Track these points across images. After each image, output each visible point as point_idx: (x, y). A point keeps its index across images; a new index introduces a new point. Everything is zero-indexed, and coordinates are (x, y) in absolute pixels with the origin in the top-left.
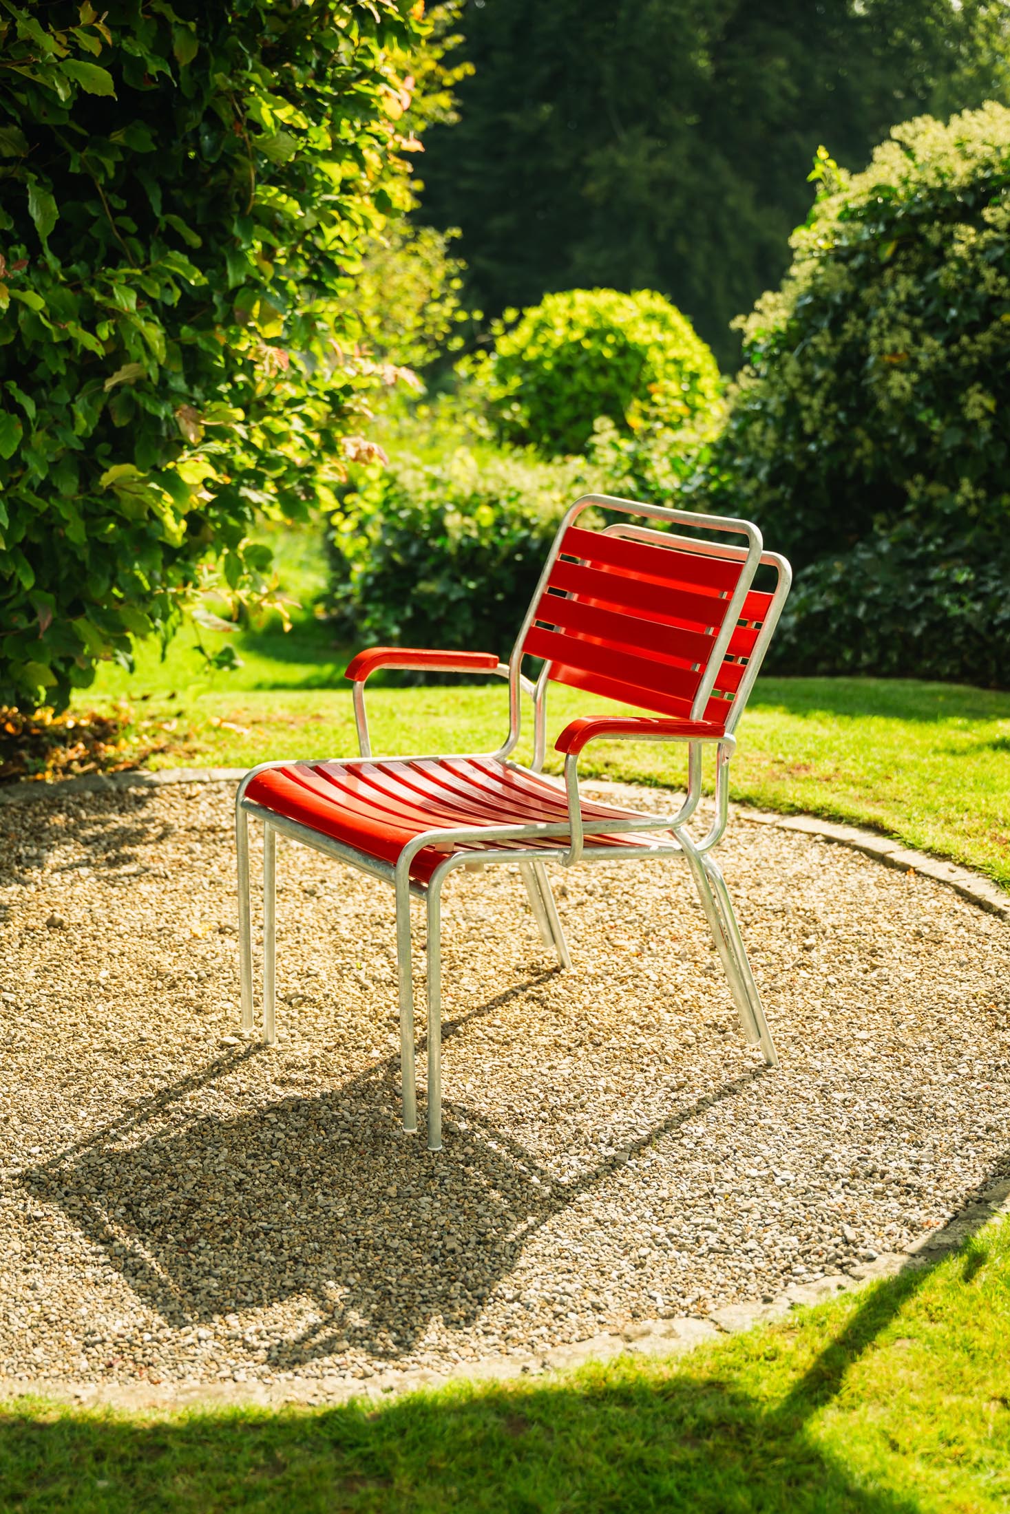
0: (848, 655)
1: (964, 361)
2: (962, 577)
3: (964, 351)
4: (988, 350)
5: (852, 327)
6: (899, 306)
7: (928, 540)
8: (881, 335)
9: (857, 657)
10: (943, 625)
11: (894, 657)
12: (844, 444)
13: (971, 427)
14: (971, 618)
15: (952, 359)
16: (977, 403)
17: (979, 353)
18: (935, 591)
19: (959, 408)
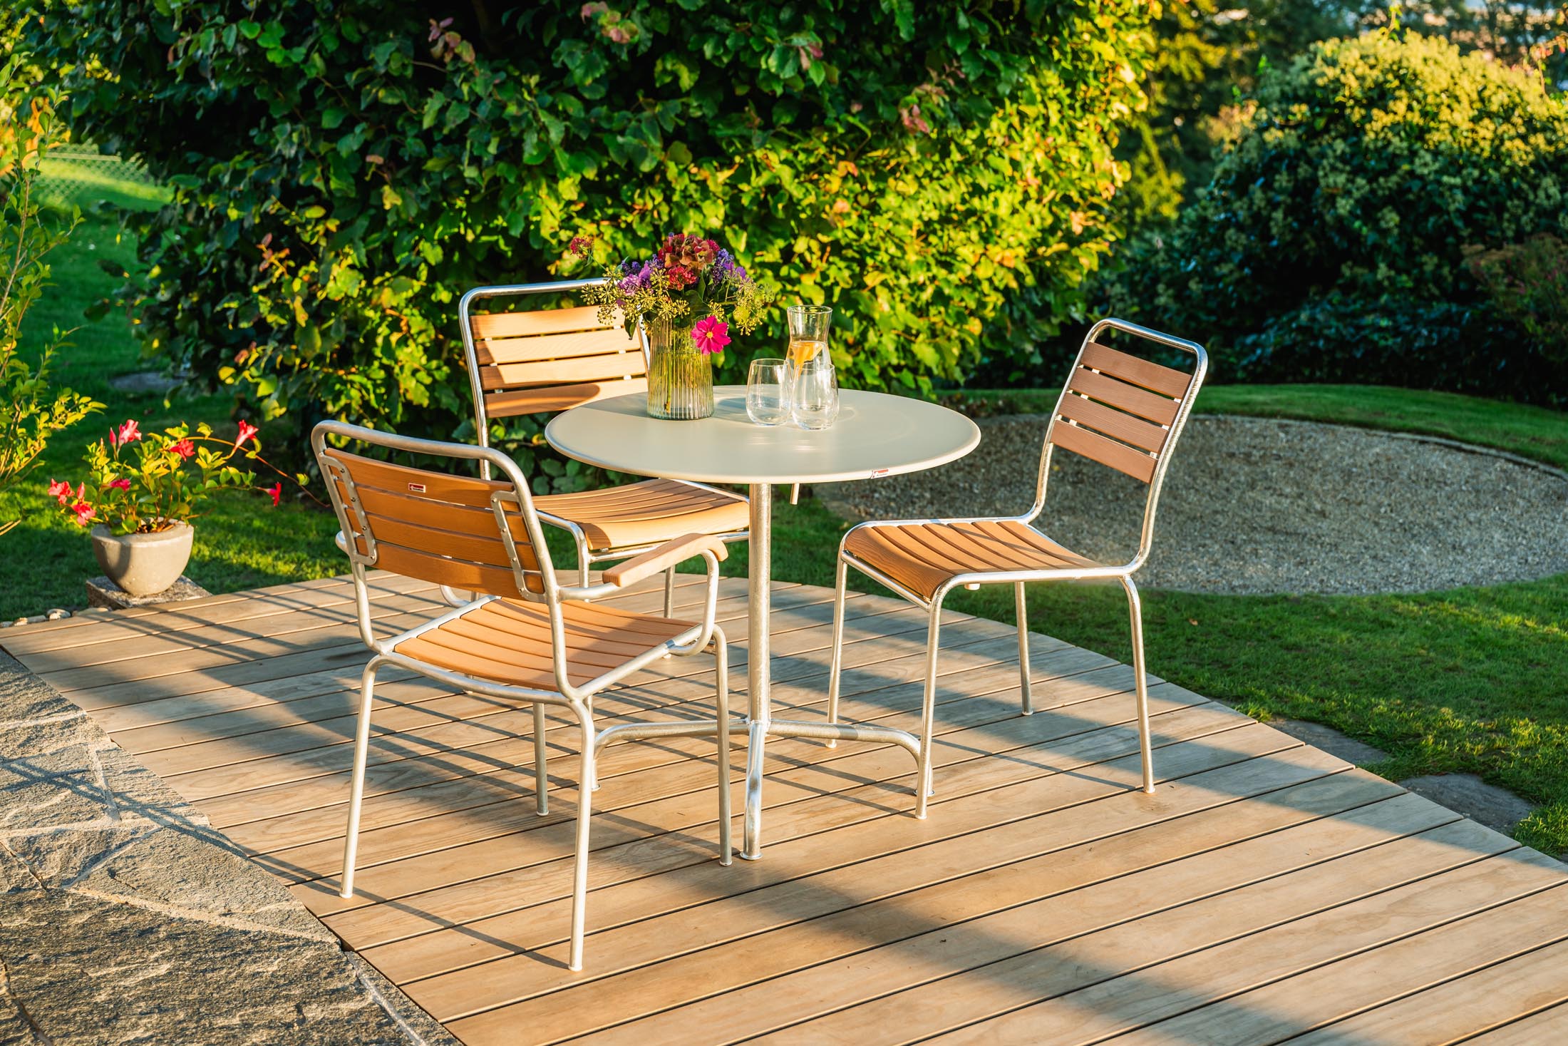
0: (1307, 372)
1: (1380, 193)
2: (1384, 323)
3: (1380, 187)
4: (1395, 187)
5: (1303, 170)
6: (1336, 158)
7: (1354, 302)
8: (1326, 175)
9: (1313, 373)
10: (1374, 351)
11: (1339, 372)
12: (1297, 242)
13: (1385, 233)
14: (1396, 348)
15: (1373, 191)
16: (1391, 218)
17: (1390, 189)
18: (1367, 332)
19: (1377, 221)
